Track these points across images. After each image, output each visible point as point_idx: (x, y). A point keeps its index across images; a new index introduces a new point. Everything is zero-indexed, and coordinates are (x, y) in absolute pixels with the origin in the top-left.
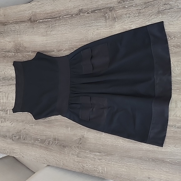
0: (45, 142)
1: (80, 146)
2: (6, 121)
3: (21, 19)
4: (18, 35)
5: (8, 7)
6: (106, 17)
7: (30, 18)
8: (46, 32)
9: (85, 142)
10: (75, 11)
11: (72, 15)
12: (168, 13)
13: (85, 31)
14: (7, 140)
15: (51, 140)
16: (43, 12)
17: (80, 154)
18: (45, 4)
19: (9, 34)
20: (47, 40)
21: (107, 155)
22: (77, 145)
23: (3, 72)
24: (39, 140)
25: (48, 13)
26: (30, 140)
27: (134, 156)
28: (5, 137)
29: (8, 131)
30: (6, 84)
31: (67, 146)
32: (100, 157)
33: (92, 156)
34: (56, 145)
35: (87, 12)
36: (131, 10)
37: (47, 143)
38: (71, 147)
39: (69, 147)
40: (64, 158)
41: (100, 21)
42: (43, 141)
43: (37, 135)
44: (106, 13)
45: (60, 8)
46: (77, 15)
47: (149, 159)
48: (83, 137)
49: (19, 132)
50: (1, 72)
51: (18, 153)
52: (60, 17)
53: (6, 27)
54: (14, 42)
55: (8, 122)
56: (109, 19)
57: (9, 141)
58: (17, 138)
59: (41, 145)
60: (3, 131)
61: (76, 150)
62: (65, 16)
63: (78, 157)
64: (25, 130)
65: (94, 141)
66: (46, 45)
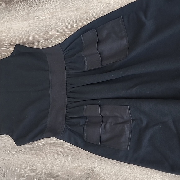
8: (28, 14)
13: (85, 5)
15: (42, 177)
20: (29, 26)
24: (24, 177)
26: (12, 177)
48: (93, 171)
64: (4, 162)
65: (111, 177)
66: (28, 33)
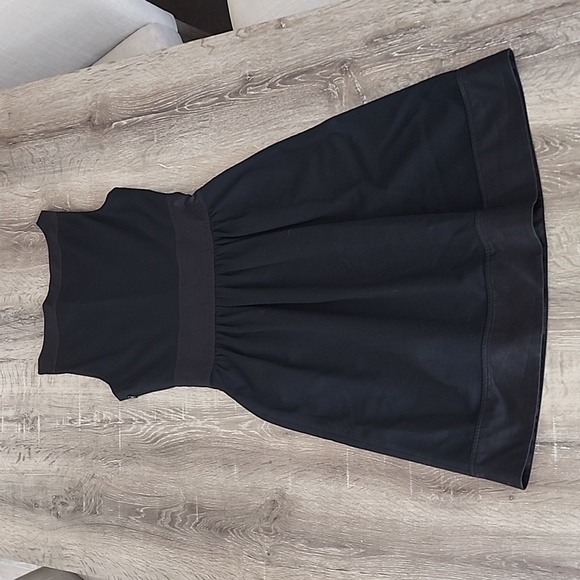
0: (160, 518)
1: (275, 525)
2: (32, 454)
3: (62, 122)
4: (54, 172)
5: (19, 87)
6: (329, 94)
7: (90, 117)
9: (290, 514)
10: (231, 81)
11: (221, 98)
12: (537, 63)
14: (39, 518)
16: (129, 93)
17: (274, 553)
18: (132, 68)
19: (26, 171)
21: (364, 554)
22: (265, 524)
23: (16, 297)
25: (144, 97)
27: (455, 554)
28: (32, 506)
29: (41, 487)
30: (27, 333)
31: (232, 530)
32: (343, 563)
33: (315, 560)
34: (195, 525)
35: (267, 84)
36: (410, 65)
37: (165, 520)
38: (243, 531)
39: (238, 531)
40: (223, 571)
41: (312, 109)
42: (152, 516)
43: (132, 494)
44: (331, 81)
45: (180, 77)
46: (236, 94)
47: (507, 563)
49: (75, 489)
50: (10, 295)
51: (77, 559)
52: (183, 105)
53: (16, 152)
54: (43, 196)
55: (40, 458)
56: (341, 99)
57: (46, 519)
58: (70, 508)
59: (148, 527)
60: (24, 488)
61: (261, 543)
62: (200, 100)
63: (269, 563)
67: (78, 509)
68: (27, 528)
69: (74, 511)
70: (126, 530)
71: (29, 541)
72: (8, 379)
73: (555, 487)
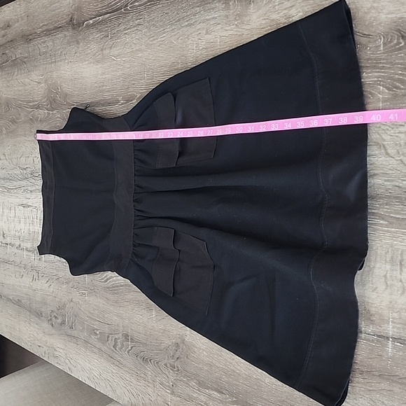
0: (108, 340)
1: (178, 364)
2: (40, 277)
3: (56, 22)
4: (52, 63)
7: (72, 18)
8: (102, 50)
9: (187, 357)
13: (180, 41)
15: (119, 338)
17: (176, 386)
19: (37, 62)
20: (104, 74)
22: (171, 361)
24: (96, 334)
26: (81, 331)
28: (39, 315)
29: (44, 302)
31: (150, 360)
34: (128, 351)
37: (111, 343)
38: (157, 363)
39: (154, 362)
40: (144, 391)
41: (213, 6)
42: (104, 338)
43: (92, 319)
48: (183, 341)
49: (62, 308)
51: (62, 360)
52: (126, 6)
53: (31, 47)
54: (46, 81)
55: (44, 281)
57: (46, 325)
58: (59, 321)
59: (101, 346)
60: (35, 301)
61: (168, 375)
62: (137, 1)
63: (173, 393)
64: (72, 304)
65: (207, 356)
66: (103, 86)
67: (63, 323)
68: (37, 330)
69: (61, 324)
70: (89, 345)
71: (38, 340)
72: (28, 220)
73: (388, 380)
